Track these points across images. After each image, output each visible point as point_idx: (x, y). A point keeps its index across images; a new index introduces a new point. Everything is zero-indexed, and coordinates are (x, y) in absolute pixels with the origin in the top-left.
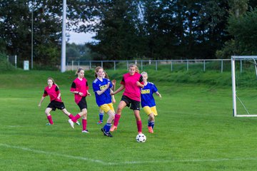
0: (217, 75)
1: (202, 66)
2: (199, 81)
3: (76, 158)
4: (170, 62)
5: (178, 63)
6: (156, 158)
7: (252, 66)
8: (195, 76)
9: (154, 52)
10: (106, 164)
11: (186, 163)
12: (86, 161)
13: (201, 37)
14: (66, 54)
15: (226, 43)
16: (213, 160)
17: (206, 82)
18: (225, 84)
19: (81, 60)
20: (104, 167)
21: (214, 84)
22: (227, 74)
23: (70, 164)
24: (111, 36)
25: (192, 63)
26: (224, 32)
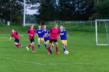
0: (89, 28)
1: (83, 24)
2: (82, 30)
3: (30, 62)
4: (70, 22)
5: (73, 23)
6: (63, 62)
7: (104, 24)
8: (80, 28)
9: (63, 18)
10: (42, 65)
11: (76, 64)
12: (34, 64)
13: (83, 12)
14: (26, 19)
15: (93, 14)
16: (87, 63)
17: (85, 31)
18: (93, 32)
19: (32, 21)
20: (41, 66)
21: (88, 31)
22: (94, 27)
23: (27, 65)
24: (45, 11)
25: (79, 23)
26: (92, 10)
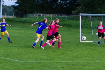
0: (73, 22)
1: (65, 18)
2: (64, 25)
3: (6, 58)
4: (51, 15)
5: (54, 16)
6: (44, 60)
7: (89, 19)
8: (62, 22)
9: (44, 10)
10: (20, 62)
11: (58, 62)
13: (66, 4)
14: (3, 10)
15: (77, 7)
16: (70, 62)
17: (67, 25)
18: (76, 27)
19: (9, 13)
20: (19, 63)
21: (71, 26)
22: (77, 22)
23: (4, 61)
24: (24, 2)
25: (61, 16)
26: (76, 2)
